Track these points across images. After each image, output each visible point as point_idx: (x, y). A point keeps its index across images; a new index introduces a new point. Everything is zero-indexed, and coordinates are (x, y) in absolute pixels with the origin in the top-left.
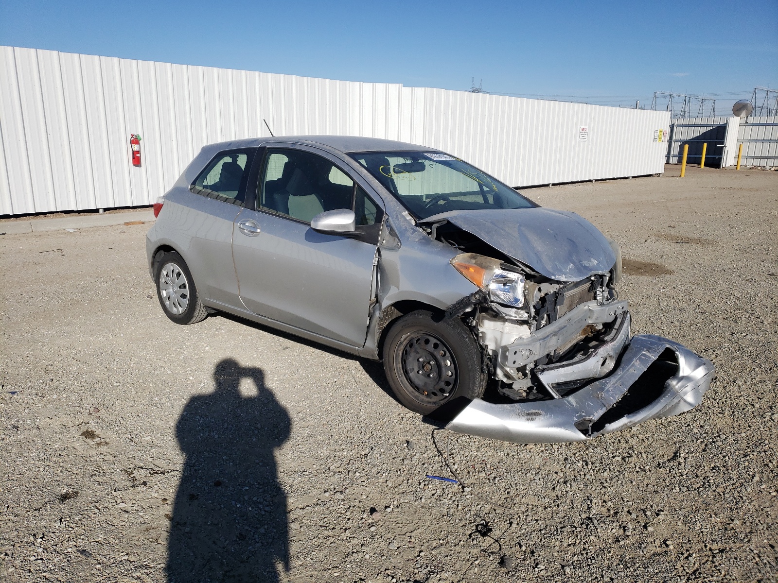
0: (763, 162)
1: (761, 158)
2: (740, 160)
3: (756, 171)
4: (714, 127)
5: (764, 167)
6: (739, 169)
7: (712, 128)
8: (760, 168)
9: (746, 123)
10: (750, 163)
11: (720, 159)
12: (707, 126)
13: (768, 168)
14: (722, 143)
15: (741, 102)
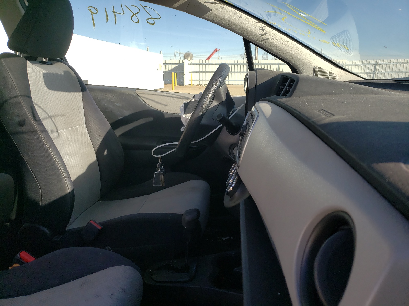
0: (201, 82)
1: (200, 80)
2: (193, 82)
3: (199, 86)
4: (177, 65)
5: (201, 85)
6: (192, 86)
7: (176, 65)
8: (200, 85)
9: (191, 63)
10: (196, 83)
11: (184, 81)
12: (174, 64)
13: (204, 85)
14: (183, 73)
15: (188, 53)
